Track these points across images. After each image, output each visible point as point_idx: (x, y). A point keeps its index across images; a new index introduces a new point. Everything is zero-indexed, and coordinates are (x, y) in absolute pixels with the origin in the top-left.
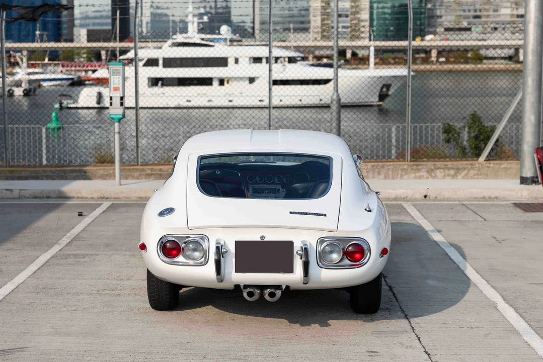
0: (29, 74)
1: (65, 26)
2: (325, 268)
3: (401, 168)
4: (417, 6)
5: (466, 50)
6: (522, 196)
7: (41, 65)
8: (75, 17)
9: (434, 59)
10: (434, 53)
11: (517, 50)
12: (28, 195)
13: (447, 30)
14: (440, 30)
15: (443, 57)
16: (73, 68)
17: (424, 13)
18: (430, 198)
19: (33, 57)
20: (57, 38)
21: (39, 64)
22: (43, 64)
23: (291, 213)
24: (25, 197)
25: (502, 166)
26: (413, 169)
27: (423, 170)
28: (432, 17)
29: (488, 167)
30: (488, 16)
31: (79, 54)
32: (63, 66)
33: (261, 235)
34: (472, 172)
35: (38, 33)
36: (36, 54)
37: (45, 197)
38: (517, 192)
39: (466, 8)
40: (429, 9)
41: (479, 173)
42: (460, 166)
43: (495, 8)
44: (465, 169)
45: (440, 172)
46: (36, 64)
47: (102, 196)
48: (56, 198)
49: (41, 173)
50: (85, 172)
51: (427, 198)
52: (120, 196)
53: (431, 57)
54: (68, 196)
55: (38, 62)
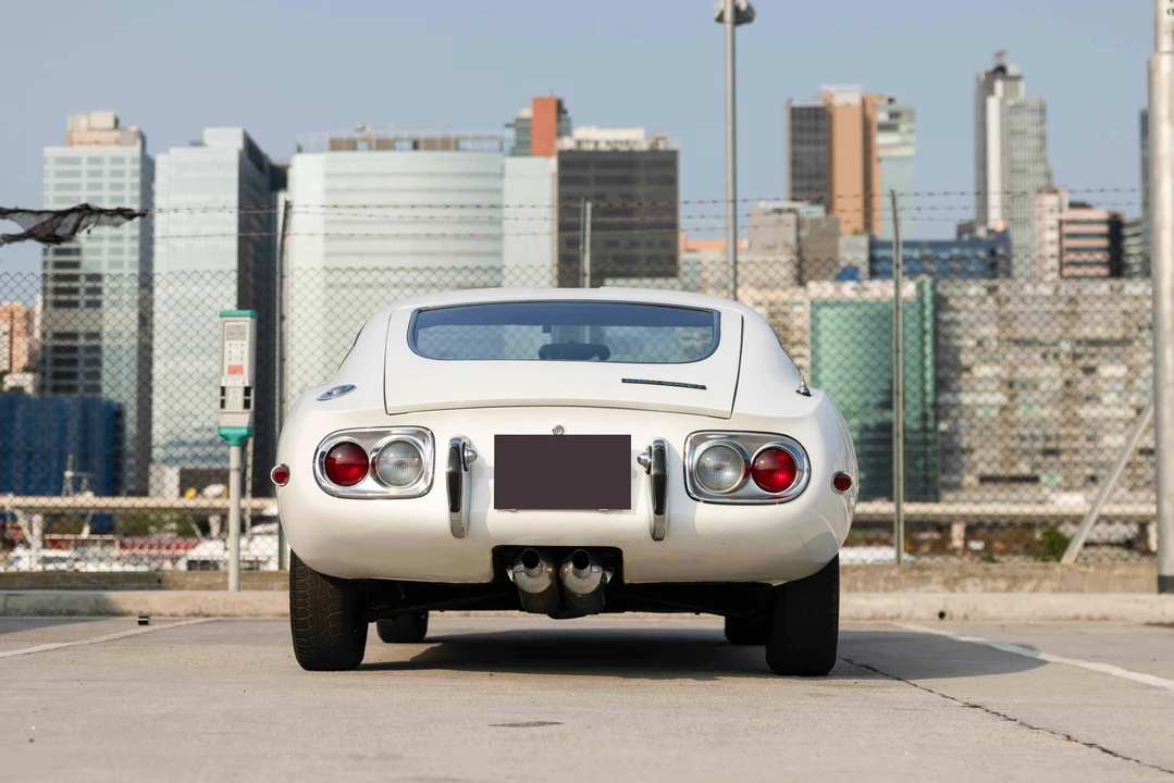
0: (46, 560)
1: (131, 461)
2: (705, 502)
3: (885, 574)
4: (916, 426)
5: (1028, 524)
6: (1163, 614)
7: (72, 543)
8: (154, 443)
9: (958, 543)
10: (958, 531)
11: (1143, 526)
12: (24, 608)
13: (984, 479)
14: (970, 479)
15: (976, 539)
16: (144, 552)
17: (934, 442)
18: (951, 618)
19: (56, 525)
20: (112, 487)
21: (68, 541)
22: (76, 540)
23: (624, 381)
24: (17, 611)
25: (1117, 572)
26: (911, 578)
27: (935, 580)
28: (950, 452)
29: (1084, 574)
30: (1076, 451)
31: (160, 525)
32: (123, 546)
33: (554, 426)
34: (1047, 584)
35: (69, 474)
36: (64, 520)
37: (64, 611)
38: (1152, 606)
39: (1025, 432)
40: (943, 433)
41: (1064, 587)
42: (1020, 572)
43: (1089, 432)
44: (1030, 578)
45: (975, 585)
46: (63, 540)
47: (197, 611)
48: (90, 615)
49: (58, 582)
50: (159, 581)
51: (947, 617)
52: (238, 611)
53: (950, 540)
54: (118, 610)
55: (67, 537)
